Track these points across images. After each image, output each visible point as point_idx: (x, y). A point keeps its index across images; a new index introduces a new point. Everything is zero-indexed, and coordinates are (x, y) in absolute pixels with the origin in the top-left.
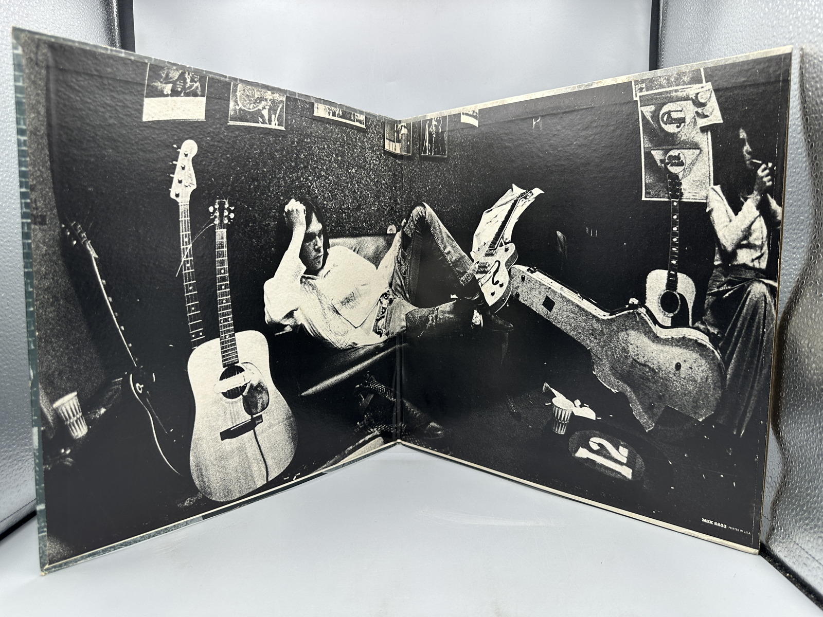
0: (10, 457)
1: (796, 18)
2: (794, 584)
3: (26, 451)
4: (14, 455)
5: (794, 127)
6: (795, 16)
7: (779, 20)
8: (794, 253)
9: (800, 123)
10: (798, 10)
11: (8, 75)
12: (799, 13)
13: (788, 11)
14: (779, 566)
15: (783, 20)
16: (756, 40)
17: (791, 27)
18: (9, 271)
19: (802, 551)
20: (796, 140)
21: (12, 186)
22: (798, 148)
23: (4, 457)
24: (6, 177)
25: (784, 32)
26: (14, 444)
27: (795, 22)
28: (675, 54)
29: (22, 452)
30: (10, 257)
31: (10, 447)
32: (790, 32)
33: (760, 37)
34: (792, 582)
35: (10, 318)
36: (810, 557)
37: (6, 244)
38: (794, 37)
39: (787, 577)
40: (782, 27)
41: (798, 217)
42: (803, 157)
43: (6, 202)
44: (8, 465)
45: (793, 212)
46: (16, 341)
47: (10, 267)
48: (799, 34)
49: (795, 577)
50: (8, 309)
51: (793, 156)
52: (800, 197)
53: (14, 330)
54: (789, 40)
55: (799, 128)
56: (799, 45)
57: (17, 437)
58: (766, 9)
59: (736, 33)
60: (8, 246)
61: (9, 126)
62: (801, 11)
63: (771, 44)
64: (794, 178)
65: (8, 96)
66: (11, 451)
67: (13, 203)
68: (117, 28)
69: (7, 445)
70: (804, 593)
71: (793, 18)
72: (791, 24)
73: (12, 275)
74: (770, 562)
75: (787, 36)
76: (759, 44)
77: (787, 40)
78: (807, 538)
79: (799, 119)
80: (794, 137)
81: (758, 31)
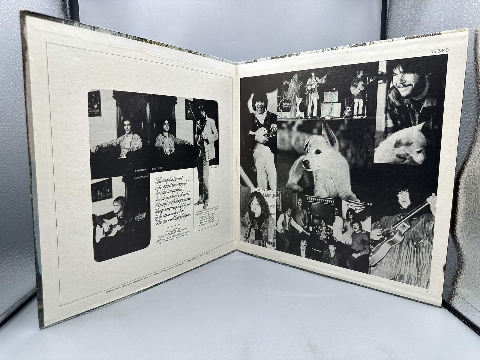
0: (21, 264)
1: (474, 12)
2: (467, 325)
3: (29, 261)
4: (23, 263)
5: (471, 74)
6: (473, 11)
7: (464, 13)
8: (466, 145)
9: (474, 72)
10: (475, 8)
11: (10, 36)
12: (476, 10)
13: (469, 8)
14: (458, 316)
15: (466, 13)
16: (449, 23)
17: (471, 18)
18: (16, 155)
19: (472, 307)
20: (472, 81)
21: (15, 104)
22: (473, 86)
23: (17, 265)
24: (11, 98)
25: (466, 20)
26: (23, 257)
27: (473, 15)
28: (397, 28)
29: (27, 261)
30: (16, 146)
31: (20, 258)
32: (470, 20)
33: (452, 22)
34: (466, 324)
35: (17, 183)
36: (477, 311)
37: (13, 138)
38: (472, 23)
39: (463, 322)
40: (465, 17)
41: (470, 125)
42: (476, 92)
43: (12, 113)
44: (20, 269)
45: (467, 121)
46: (21, 196)
47: (16, 152)
48: (475, 22)
49: (468, 322)
50: (16, 178)
51: (469, 90)
52: (472, 113)
53: (20, 190)
54: (470, 25)
55: (474, 75)
56: (475, 28)
57: (24, 253)
58: (456, 6)
59: (436, 19)
60: (15, 140)
61: (12, 67)
62: (477, 8)
63: (458, 27)
64: (469, 103)
65: (11, 49)
66: (21, 261)
67: (16, 114)
68: (68, 6)
69: (19, 258)
70: (473, 330)
71: (472, 13)
72: (471, 16)
73: (17, 157)
74: (452, 314)
75: (468, 23)
76: (451, 26)
77: (469, 24)
78: (476, 301)
79: (474, 70)
80: (471, 80)
81: (450, 18)
